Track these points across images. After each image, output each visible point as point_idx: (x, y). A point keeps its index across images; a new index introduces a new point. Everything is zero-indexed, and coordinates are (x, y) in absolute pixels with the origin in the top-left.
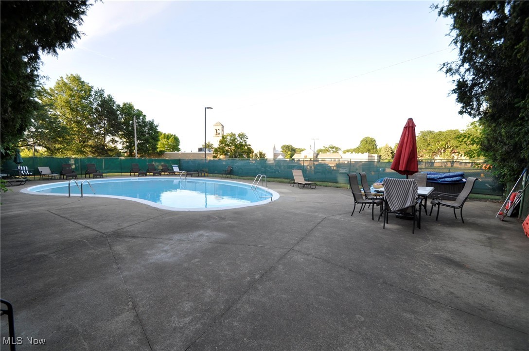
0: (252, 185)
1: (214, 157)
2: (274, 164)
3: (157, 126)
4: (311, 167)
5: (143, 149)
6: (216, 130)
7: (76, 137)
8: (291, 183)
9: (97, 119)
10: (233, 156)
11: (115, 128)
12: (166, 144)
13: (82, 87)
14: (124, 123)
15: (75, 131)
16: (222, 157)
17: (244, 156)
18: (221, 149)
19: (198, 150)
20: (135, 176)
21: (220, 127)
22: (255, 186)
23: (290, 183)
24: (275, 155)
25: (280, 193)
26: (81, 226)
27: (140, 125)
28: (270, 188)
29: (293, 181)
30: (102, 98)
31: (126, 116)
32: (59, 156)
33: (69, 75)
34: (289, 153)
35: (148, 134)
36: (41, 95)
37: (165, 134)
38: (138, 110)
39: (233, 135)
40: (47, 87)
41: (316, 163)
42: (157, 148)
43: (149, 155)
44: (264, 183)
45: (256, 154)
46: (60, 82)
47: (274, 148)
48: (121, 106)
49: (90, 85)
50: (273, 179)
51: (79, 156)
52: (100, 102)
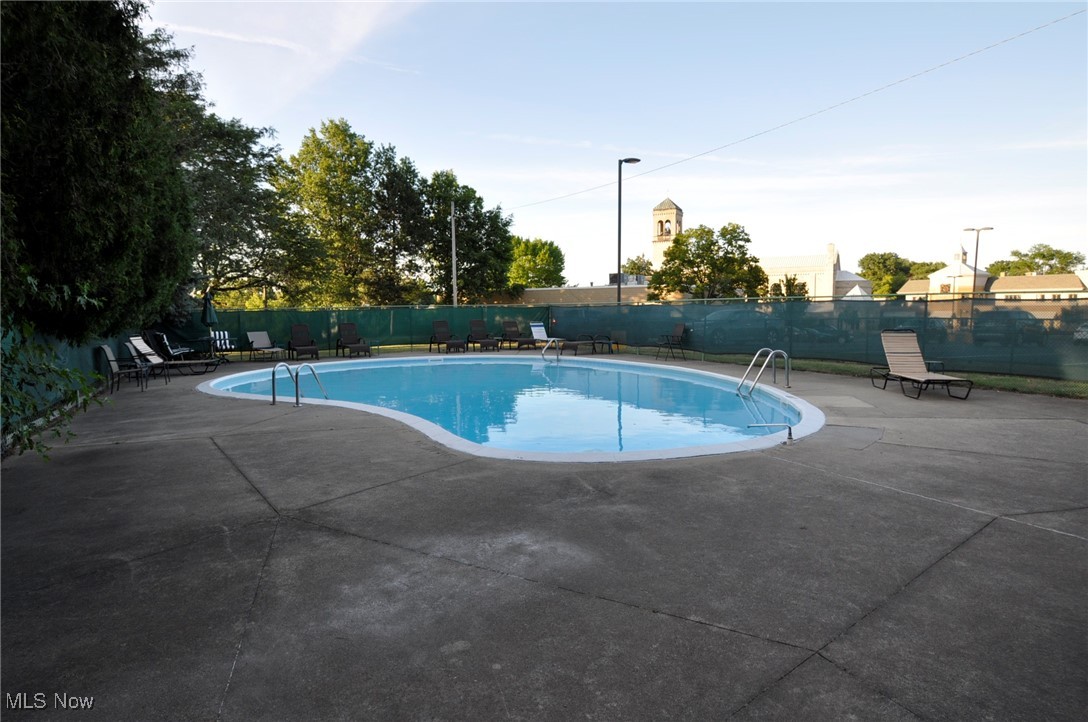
0: (739, 381)
1: (652, 297)
2: (836, 315)
3: (507, 224)
4: (963, 321)
5: (474, 284)
6: (661, 222)
7: (338, 263)
8: (877, 377)
9: (380, 217)
10: (706, 293)
11: (416, 235)
12: (529, 269)
13: (352, 147)
14: (436, 223)
15: (335, 249)
16: (672, 297)
17: (739, 292)
18: (670, 275)
19: (607, 282)
20: (439, 351)
21: (672, 215)
22: (751, 384)
23: (872, 376)
24: (840, 286)
25: (828, 410)
26: (244, 484)
27: (469, 225)
28: (798, 393)
29: (884, 372)
30: (390, 168)
31: (438, 204)
32: (306, 307)
33: (327, 123)
34: (888, 278)
35: (487, 244)
36: (274, 175)
37: (528, 241)
38: (465, 187)
39: (704, 233)
40: (286, 156)
41: (983, 308)
42: (507, 279)
43: (489, 297)
44: (781, 377)
45: (777, 287)
46: (310, 142)
47: (837, 266)
48: (430, 182)
49: (366, 140)
50: (813, 362)
51: (343, 306)
52: (386, 179)
